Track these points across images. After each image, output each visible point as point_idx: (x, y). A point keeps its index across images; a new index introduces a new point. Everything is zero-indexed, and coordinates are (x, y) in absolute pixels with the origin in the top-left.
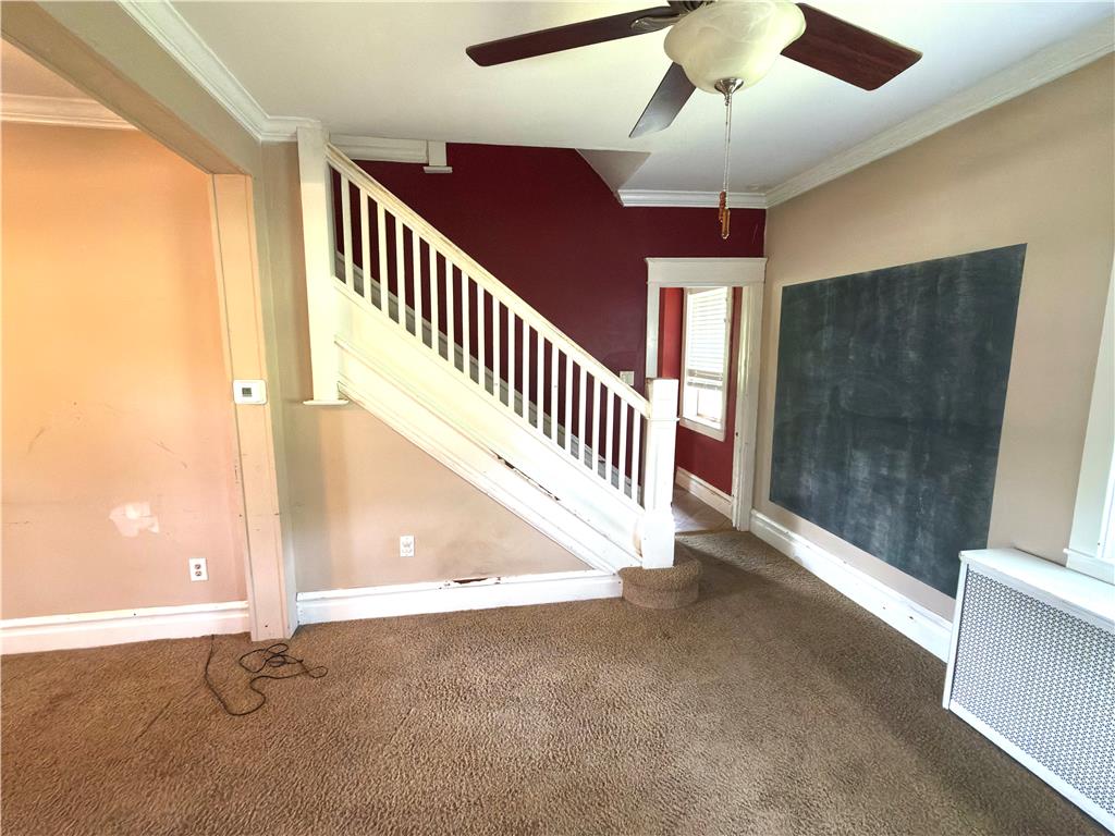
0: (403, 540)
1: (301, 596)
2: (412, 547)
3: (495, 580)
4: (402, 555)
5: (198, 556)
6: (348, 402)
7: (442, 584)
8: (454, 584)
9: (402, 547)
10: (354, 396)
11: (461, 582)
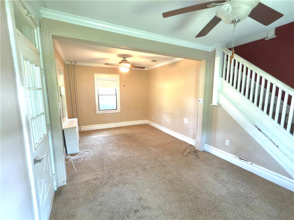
0: (227, 141)
1: (206, 144)
2: (229, 143)
3: (250, 163)
4: (226, 144)
5: (192, 130)
6: (219, 105)
7: (235, 156)
8: (238, 158)
9: (226, 143)
10: (220, 104)
11: (240, 158)
